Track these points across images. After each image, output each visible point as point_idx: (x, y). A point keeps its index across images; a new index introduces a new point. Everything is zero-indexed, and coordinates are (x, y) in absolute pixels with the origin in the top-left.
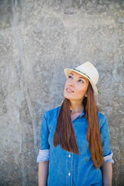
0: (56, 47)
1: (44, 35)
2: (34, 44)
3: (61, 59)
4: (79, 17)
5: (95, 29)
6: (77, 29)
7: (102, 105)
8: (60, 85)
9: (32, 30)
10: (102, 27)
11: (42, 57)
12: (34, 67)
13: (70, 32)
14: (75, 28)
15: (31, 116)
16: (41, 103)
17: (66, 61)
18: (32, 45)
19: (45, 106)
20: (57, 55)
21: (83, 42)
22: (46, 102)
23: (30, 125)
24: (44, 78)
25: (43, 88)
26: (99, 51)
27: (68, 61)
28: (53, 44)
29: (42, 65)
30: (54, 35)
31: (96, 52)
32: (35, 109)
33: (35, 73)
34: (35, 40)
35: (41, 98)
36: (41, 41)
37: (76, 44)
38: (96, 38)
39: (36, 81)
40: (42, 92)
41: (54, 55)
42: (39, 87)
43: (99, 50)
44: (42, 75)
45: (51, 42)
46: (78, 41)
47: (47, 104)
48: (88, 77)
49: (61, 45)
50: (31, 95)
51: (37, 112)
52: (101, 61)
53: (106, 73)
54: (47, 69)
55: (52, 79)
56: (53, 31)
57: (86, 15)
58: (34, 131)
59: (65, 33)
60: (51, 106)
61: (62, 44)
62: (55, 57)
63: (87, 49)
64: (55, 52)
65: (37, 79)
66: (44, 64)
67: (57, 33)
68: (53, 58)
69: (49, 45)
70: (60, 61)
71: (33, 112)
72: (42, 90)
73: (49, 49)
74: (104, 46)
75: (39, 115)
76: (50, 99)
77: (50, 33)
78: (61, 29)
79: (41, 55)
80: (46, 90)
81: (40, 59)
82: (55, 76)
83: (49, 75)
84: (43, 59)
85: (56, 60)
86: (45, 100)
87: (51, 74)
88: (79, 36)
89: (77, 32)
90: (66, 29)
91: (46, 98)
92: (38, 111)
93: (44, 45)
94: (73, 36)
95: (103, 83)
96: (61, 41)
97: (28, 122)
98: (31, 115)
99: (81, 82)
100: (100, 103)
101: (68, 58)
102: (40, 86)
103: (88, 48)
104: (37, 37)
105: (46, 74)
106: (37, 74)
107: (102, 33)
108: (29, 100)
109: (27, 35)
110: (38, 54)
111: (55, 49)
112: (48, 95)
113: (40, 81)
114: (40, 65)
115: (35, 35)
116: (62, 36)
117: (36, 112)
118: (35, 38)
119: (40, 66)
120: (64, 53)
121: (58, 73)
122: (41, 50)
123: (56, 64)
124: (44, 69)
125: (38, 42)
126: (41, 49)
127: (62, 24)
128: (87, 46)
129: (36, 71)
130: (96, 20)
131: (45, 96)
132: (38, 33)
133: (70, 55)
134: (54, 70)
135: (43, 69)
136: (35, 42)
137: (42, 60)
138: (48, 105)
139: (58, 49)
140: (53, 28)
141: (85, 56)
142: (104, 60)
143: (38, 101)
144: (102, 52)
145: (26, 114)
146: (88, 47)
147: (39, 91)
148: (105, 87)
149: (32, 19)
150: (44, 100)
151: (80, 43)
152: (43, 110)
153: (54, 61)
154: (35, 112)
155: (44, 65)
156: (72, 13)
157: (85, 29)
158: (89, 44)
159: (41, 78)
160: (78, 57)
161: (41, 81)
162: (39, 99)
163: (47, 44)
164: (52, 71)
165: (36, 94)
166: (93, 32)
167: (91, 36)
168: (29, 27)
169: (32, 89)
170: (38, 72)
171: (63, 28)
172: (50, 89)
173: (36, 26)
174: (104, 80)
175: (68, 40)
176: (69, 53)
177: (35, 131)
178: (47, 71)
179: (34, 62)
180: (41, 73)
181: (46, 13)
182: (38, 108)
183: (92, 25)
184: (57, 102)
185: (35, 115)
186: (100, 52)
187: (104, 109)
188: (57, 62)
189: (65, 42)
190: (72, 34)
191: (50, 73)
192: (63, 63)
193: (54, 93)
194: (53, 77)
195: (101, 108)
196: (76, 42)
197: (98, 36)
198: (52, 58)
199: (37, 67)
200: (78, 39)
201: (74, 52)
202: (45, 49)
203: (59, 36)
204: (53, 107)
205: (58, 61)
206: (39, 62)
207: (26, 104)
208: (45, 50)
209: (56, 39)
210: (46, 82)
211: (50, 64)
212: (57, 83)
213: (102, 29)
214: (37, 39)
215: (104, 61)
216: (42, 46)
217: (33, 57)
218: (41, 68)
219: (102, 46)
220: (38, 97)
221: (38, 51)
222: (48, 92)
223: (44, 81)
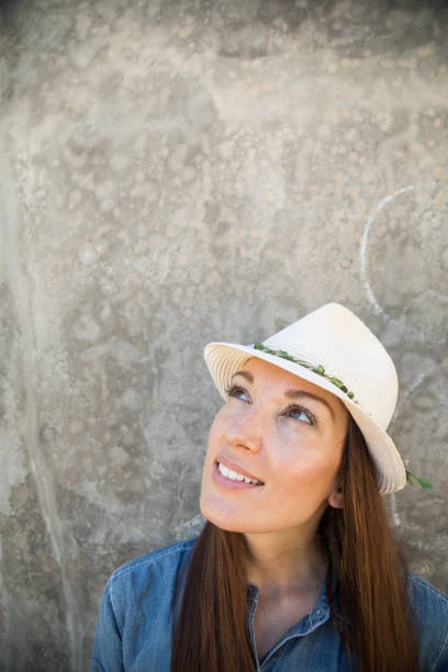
0: (180, 218)
1: (119, 162)
2: (71, 206)
3: (203, 280)
4: (297, 72)
5: (376, 126)
6: (286, 130)
7: (416, 528)
8: (196, 415)
9: (63, 139)
10: (414, 116)
11: (110, 271)
12: (71, 319)
13: (248, 144)
14: (274, 125)
15: (53, 559)
16: (100, 503)
17: (229, 291)
18: (64, 209)
19: (121, 519)
20: (183, 260)
21: (319, 193)
22: (128, 497)
23: (51, 606)
24: (118, 378)
25: (115, 429)
26: (404, 242)
27: (239, 293)
28: (162, 203)
29: (106, 312)
30: (166, 161)
31: (385, 247)
32: (74, 529)
33: (75, 347)
34: (75, 187)
35: (106, 476)
36: (106, 191)
37: (279, 206)
38: (384, 173)
39: (77, 391)
40: (106, 447)
41: (165, 262)
42: (92, 421)
43: (403, 235)
44: (109, 359)
45: (152, 197)
46: (289, 191)
47: (131, 507)
48: (344, 389)
49: (202, 211)
50: (55, 456)
51: (85, 545)
52: (415, 296)
53: (439, 361)
54: (133, 332)
55: (156, 383)
56: (164, 141)
57: (328, 59)
58: (73, 637)
59: (226, 149)
60: (154, 520)
61: (206, 204)
62: (173, 268)
63: (338, 229)
64: (175, 247)
65: (84, 380)
66: (117, 307)
67: (182, 151)
68: (164, 274)
69: (145, 212)
70: (197, 292)
71: (67, 540)
72: (108, 436)
73: (142, 230)
74: (429, 214)
75: (96, 558)
76: (148, 483)
77: (147, 151)
78: (206, 129)
79: (102, 259)
80: (129, 439)
81: (97, 279)
82: (173, 365)
83: (145, 360)
84: (111, 278)
85: (177, 285)
86: (124, 487)
87: (152, 356)
88: (294, 166)
89: (287, 145)
90: (228, 131)
91: (127, 476)
92: (91, 540)
93: (117, 212)
94: (264, 163)
95: (425, 410)
96: (202, 190)
97: (43, 589)
98: (57, 553)
99: (303, 417)
100: (409, 518)
101: (238, 277)
102: (97, 417)
103: (343, 227)
104: (85, 170)
105: (125, 354)
106: (83, 357)
107: (416, 147)
108: (44, 480)
109: (39, 161)
110: (87, 255)
111: (170, 232)
112: (137, 461)
113: (100, 389)
114: (101, 308)
115: (79, 162)
116: (206, 165)
117: (80, 544)
118: (75, 177)
119: (96, 315)
120: (219, 252)
121: (187, 353)
122: (104, 236)
123: (176, 307)
124: (117, 329)
125: (89, 196)
126: (104, 229)
127: (210, 106)
128: (338, 214)
129: (77, 341)
130: (382, 83)
131: (125, 469)
132: (92, 152)
133: (249, 260)
134: (166, 337)
135: (113, 333)
136: (76, 196)
137: (108, 287)
138: (137, 514)
139: (185, 230)
140: (165, 126)
141: (327, 266)
142: (431, 288)
143: (90, 488)
144: (417, 245)
145: (33, 548)
146: (345, 221)
147: (93, 441)
148: (434, 431)
149: (63, 88)
150: (120, 489)
151: (299, 198)
152: (112, 536)
153: (168, 290)
154: (75, 543)
155: (120, 312)
156: (259, 53)
157: (324, 131)
158: (351, 204)
159: (104, 377)
160: (289, 272)
161: (105, 393)
162: (91, 479)
163: (132, 206)
164: (157, 343)
165: (79, 455)
166: (367, 143)
167: (357, 164)
168: (49, 125)
169: (59, 428)
170: (91, 345)
171: (211, 125)
172: (147, 435)
173: (81, 116)
174: (431, 395)
175: (239, 186)
176: (243, 253)
177: (77, 633)
178: (130, 340)
179: (71, 296)
180: (102, 349)
181: (131, 57)
182: (89, 525)
183: (362, 111)
184: (182, 502)
185: (74, 557)
186: (409, 248)
187: (427, 547)
188: (184, 296)
189: (223, 195)
190: (258, 157)
191: (147, 353)
192: (216, 304)
193: (168, 456)
194: (161, 373)
195: (413, 543)
196: (281, 192)
197: (396, 165)
198: (156, 274)
199: (84, 318)
200: (291, 178)
201: (267, 247)
202: (122, 227)
203: (194, 165)
204: (161, 523)
205: (191, 291)
206: (94, 295)
207: (34, 501)
208: (123, 235)
209: (177, 182)
210: (130, 398)
211: (146, 306)
212: (180, 406)
213: (414, 129)
214: (86, 181)
215: (432, 293)
216: (109, 217)
217: (65, 270)
218: (101, 324)
219: (416, 215)
220: (89, 469)
221: (90, 241)
222: (135, 450)
223: (117, 392)
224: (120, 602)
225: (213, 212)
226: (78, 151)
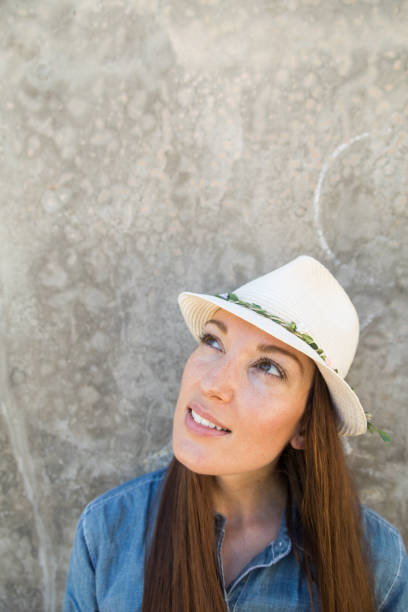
0: (141, 168)
1: (77, 108)
2: (31, 152)
3: (166, 229)
4: (256, 10)
5: (335, 70)
6: (245, 76)
7: (367, 457)
8: (161, 355)
9: (16, 79)
10: (372, 59)
11: (75, 220)
12: (38, 267)
13: (206, 91)
14: (232, 71)
15: (25, 497)
16: (72, 440)
17: (190, 239)
18: (22, 156)
19: (93, 454)
20: (146, 209)
21: (276, 143)
22: (99, 433)
23: (24, 543)
24: (87, 323)
25: (85, 370)
26: (357, 191)
27: (200, 241)
28: (123, 152)
29: (72, 260)
30: (125, 108)
31: (338, 195)
32: (47, 467)
33: (43, 294)
34: (32, 132)
35: (77, 414)
36: (65, 138)
37: (237, 156)
38: (340, 120)
39: (47, 336)
40: (77, 388)
41: (129, 212)
42: (63, 363)
43: (356, 183)
44: (78, 305)
45: (112, 146)
46: (246, 140)
47: (102, 442)
48: (314, 346)
49: (162, 162)
50: (26, 398)
51: (57, 481)
52: (366, 242)
53: (388, 303)
54: (99, 278)
55: (124, 325)
56: (122, 86)
58: (45, 571)
59: (185, 96)
60: (124, 454)
61: (167, 154)
62: (136, 218)
63: (293, 179)
64: (137, 197)
65: (53, 324)
66: (83, 255)
67: (141, 98)
68: (128, 223)
69: (107, 161)
70: (160, 240)
71: (39, 478)
72: (78, 377)
73: (104, 180)
74: (382, 162)
75: (68, 494)
76: (118, 419)
77: (105, 96)
78: (165, 74)
79: (66, 207)
80: (99, 379)
81: (62, 227)
82: (139, 309)
83: (112, 305)
84: (76, 227)
85: (141, 234)
86: (95, 424)
87: (119, 301)
88: (251, 114)
89: (246, 92)
90: (187, 77)
91: (97, 413)
92: (63, 476)
93: (78, 161)
94: (222, 111)
95: (374, 348)
96: (162, 139)
97: (16, 527)
98: (30, 491)
100: (360, 448)
101: (199, 226)
102: (67, 359)
103: (298, 177)
104: (43, 114)
105: (93, 300)
106: (52, 303)
107: (374, 92)
108: (16, 421)
110: (51, 204)
111: (133, 182)
112: (107, 399)
113: (69, 333)
114: (68, 256)
115: (35, 105)
116: (165, 114)
117: (52, 481)
118: (32, 122)
119: (63, 261)
120: (180, 202)
121: (152, 297)
122: (67, 185)
123: (140, 255)
124: (84, 276)
125: (47, 142)
126: (66, 177)
127: (168, 49)
128: (293, 164)
129: (45, 288)
130: (342, 22)
131: (95, 406)
132: (49, 96)
133: (209, 209)
134: (132, 283)
135: (81, 280)
136: (35, 143)
137: (73, 236)
138: (108, 449)
139: (148, 180)
140: (123, 69)
141: (282, 214)
142: (382, 233)
143: (62, 427)
144: (369, 192)
145: (5, 488)
146: (300, 170)
147: (64, 382)
148: (382, 367)
149: (10, 20)
150: (91, 426)
151: (256, 147)
152: (84, 471)
153: (133, 239)
154: (46, 480)
155: (87, 259)
157: (282, 76)
158: (307, 153)
159: (73, 322)
160: (247, 220)
161: (74, 336)
162: (62, 418)
163: (93, 155)
164: (123, 289)
165: (51, 396)
166: (324, 89)
167: (314, 112)
169: (29, 372)
170: (58, 291)
172: (116, 374)
173: (34, 54)
174: (379, 334)
175: (198, 135)
176: (203, 203)
177: (50, 567)
178: (97, 286)
179: (37, 244)
180: (70, 295)
182: (61, 462)
183: (321, 54)
184: (149, 435)
185: (47, 493)
186: (362, 196)
187: (377, 474)
188: (147, 244)
189: (183, 144)
190: (216, 104)
191: (114, 298)
192: (178, 252)
193: (136, 393)
194: (128, 316)
195: (363, 470)
196: (239, 144)
197: (353, 111)
198: (120, 223)
199: (51, 266)
200: (249, 127)
201: (226, 196)
202: (84, 176)
203: (153, 113)
204: (131, 456)
205: (154, 240)
206: (60, 243)
207: (5, 442)
208: (86, 184)
209: (137, 130)
210: (99, 341)
211: (111, 254)
212: (147, 347)
213: (373, 72)
214: (44, 127)
215: (383, 239)
216: (71, 166)
217: (29, 219)
218: (68, 271)
219: (369, 163)
220: (60, 408)
221: (53, 189)
222: (105, 388)
223: (86, 335)
224: (93, 535)
225: (173, 161)
226: (33, 93)
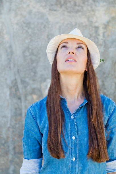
0: (43, 37)
1: (32, 26)
5: (72, 24)
6: (59, 24)
8: (45, 67)
9: (21, 21)
11: (31, 44)
12: (24, 52)
15: (20, 92)
16: (29, 82)
18: (22, 33)
19: (32, 84)
20: (43, 43)
22: (34, 80)
24: (32, 61)
25: (32, 70)
29: (30, 51)
32: (24, 87)
33: (25, 57)
35: (30, 77)
36: (30, 31)
39: (25, 64)
40: (30, 73)
44: (31, 59)
45: (38, 33)
47: (34, 82)
49: (46, 36)
50: (21, 75)
56: (40, 23)
57: (66, 13)
62: (41, 44)
66: (32, 50)
67: (43, 25)
69: (37, 35)
71: (22, 89)
72: (30, 71)
73: (36, 38)
75: (28, 91)
79: (29, 42)
80: (34, 71)
81: (28, 45)
82: (41, 60)
83: (37, 59)
88: (60, 30)
89: (59, 26)
90: (50, 23)
92: (27, 88)
93: (32, 35)
94: (56, 29)
97: (18, 98)
102: (28, 68)
104: (26, 27)
105: (34, 58)
109: (17, 24)
110: (27, 41)
111: (41, 39)
112: (35, 75)
113: (29, 63)
115: (25, 25)
116: (47, 28)
118: (24, 28)
119: (28, 51)
122: (30, 39)
124: (32, 54)
125: (27, 32)
126: (30, 37)
127: (47, 19)
129: (25, 55)
130: (73, 18)
131: (33, 76)
132: (27, 24)
134: (41, 55)
136: (24, 31)
137: (30, 47)
139: (44, 39)
140: (40, 21)
143: (27, 80)
150: (32, 79)
153: (41, 48)
154: (24, 89)
156: (55, 10)
157: (65, 24)
159: (30, 61)
162: (27, 78)
163: (34, 34)
164: (39, 56)
165: (25, 74)
168: (19, 17)
170: (27, 56)
171: (48, 22)
173: (25, 17)
175: (52, 32)
177: (24, 105)
178: (34, 55)
179: (24, 48)
180: (29, 57)
181: (34, 8)
182: (26, 85)
184: (43, 80)
185: (24, 91)
189: (50, 33)
193: (41, 73)
194: (39, 61)
198: (39, 45)
199: (26, 52)
202: (33, 37)
203: (45, 28)
206: (28, 48)
207: (16, 83)
209: (42, 31)
210: (34, 65)
213: (78, 25)
214: (26, 29)
217: (23, 44)
218: (29, 53)
220: (27, 76)
221: (27, 39)
222: (35, 73)
223: (32, 64)
225: (48, 36)
226: (25, 23)
